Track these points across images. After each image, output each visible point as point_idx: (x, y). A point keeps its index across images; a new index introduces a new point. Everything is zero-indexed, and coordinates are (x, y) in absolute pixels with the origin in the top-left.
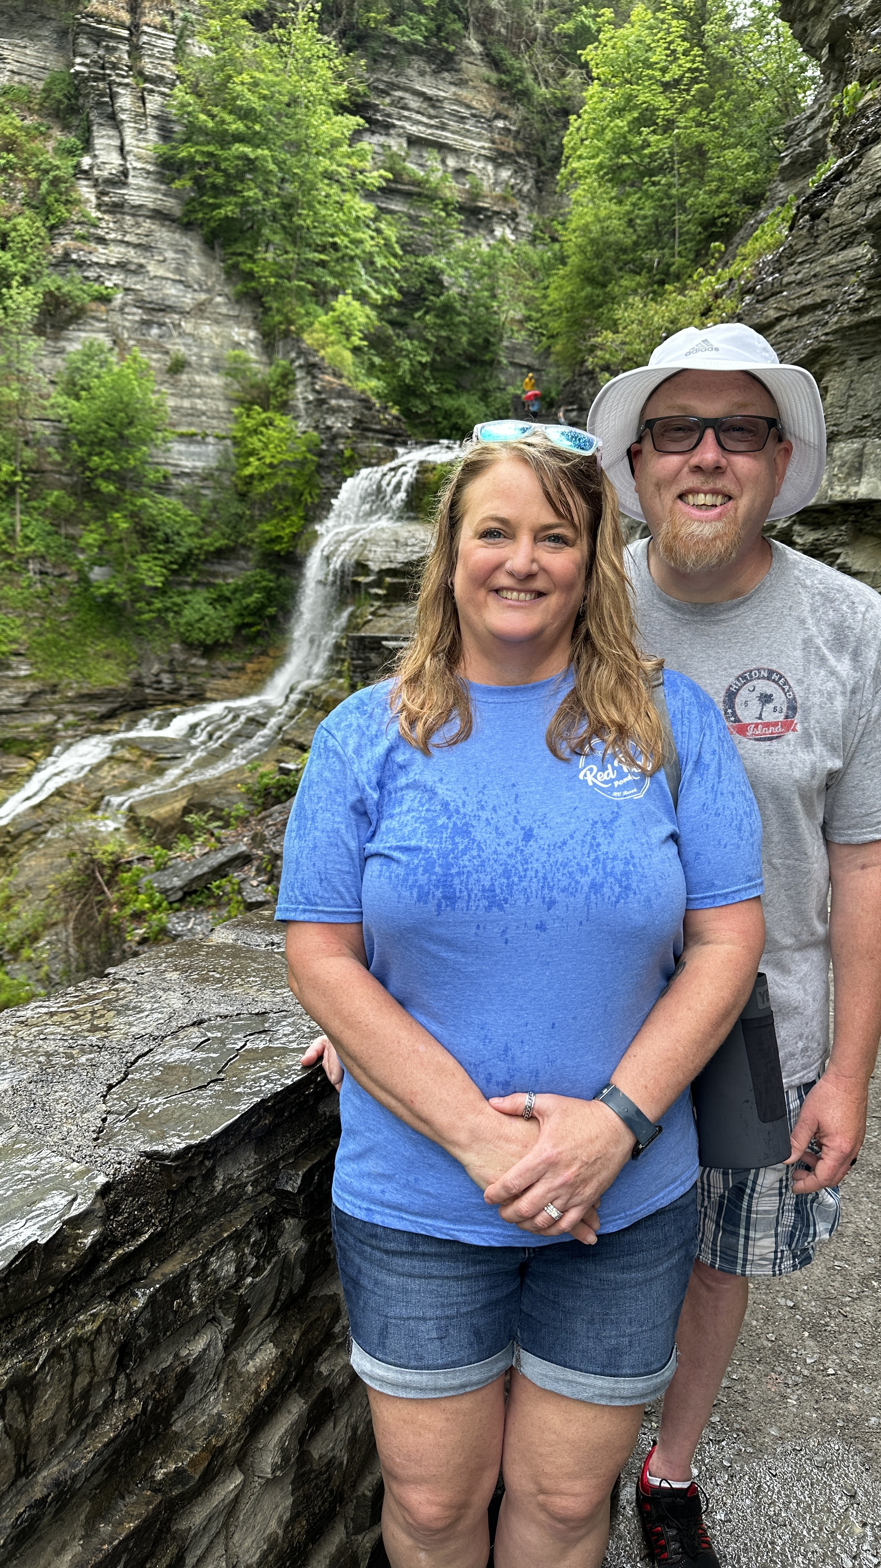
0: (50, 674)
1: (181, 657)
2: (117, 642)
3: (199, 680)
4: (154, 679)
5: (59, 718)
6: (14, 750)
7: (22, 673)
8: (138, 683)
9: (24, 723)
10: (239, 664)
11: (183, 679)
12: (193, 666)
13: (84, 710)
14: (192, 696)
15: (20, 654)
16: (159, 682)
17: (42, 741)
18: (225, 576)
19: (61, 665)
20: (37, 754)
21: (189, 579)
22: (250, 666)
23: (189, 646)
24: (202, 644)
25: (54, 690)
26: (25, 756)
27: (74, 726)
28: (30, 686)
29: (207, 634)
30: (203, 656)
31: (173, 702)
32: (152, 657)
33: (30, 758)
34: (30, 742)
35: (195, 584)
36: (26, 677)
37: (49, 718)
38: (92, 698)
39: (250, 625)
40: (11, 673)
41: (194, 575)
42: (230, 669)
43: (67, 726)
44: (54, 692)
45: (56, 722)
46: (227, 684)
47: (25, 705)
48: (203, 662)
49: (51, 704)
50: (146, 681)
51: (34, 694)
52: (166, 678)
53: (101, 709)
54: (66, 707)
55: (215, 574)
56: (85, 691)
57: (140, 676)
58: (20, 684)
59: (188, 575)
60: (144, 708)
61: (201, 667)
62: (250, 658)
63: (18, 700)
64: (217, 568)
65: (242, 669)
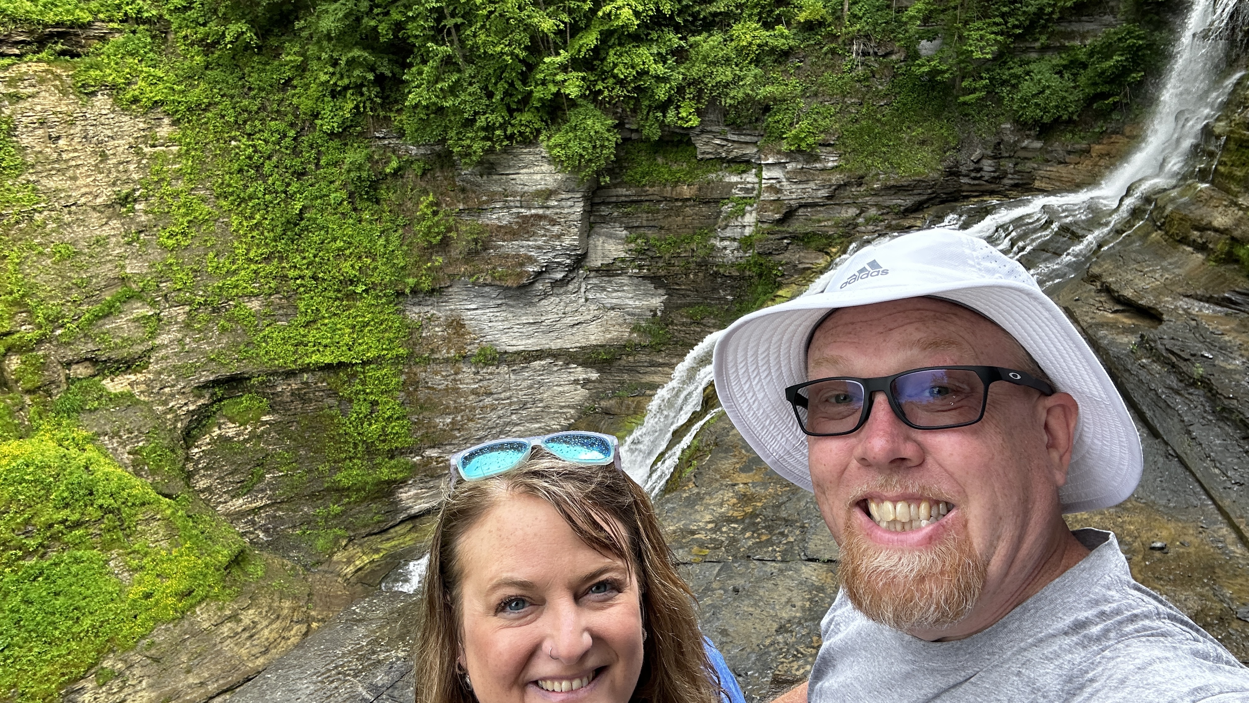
0: (857, 166)
1: (1012, 139)
2: (937, 125)
3: (1029, 165)
4: (972, 166)
5: (862, 212)
6: (813, 245)
7: (830, 164)
8: (953, 172)
9: (826, 216)
10: (1084, 145)
11: (1009, 165)
12: (1025, 148)
13: (888, 203)
14: (1016, 186)
15: (829, 145)
16: (980, 170)
17: (840, 237)
18: (1083, 36)
19: (872, 154)
20: (834, 250)
21: (1037, 45)
22: (1097, 148)
23: (1022, 125)
24: (1037, 122)
25: (860, 181)
26: (823, 250)
27: (874, 221)
28: (836, 178)
29: (1045, 110)
30: (1038, 138)
31: (992, 193)
32: (976, 140)
33: (827, 253)
34: (830, 237)
35: (1044, 49)
36: (833, 168)
37: (852, 212)
38: (898, 189)
39: (1104, 96)
40: (818, 165)
41: (1043, 39)
42: (1069, 153)
43: (868, 221)
44: (860, 185)
45: (858, 215)
46: (1063, 171)
47: (829, 198)
48: (1038, 144)
49: (857, 197)
50: (963, 169)
51: (839, 187)
52: (988, 165)
53: (907, 201)
54: (870, 200)
55: (1071, 36)
56: (892, 183)
57: (957, 163)
58: (825, 177)
59: (1037, 40)
60: (956, 200)
61: (1035, 150)
62: (1099, 137)
63: (823, 193)
64: (1075, 27)
65: (1087, 152)
